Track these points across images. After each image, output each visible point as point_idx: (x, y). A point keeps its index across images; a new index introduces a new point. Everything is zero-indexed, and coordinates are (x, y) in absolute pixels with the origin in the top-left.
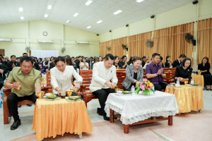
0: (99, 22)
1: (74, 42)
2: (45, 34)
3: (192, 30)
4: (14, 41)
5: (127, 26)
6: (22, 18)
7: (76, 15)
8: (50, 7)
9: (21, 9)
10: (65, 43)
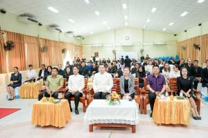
0: (171, 24)
1: (152, 44)
2: (128, 39)
4: (104, 46)
5: (200, 25)
6: (109, 28)
7: (148, 20)
8: (126, 17)
9: (105, 23)
10: (144, 44)
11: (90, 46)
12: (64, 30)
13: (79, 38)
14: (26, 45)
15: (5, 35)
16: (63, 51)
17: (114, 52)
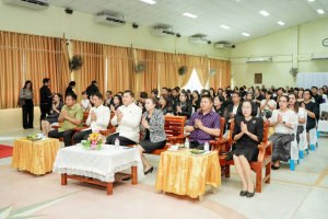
4: (274, 60)
11: (245, 60)
12: (186, 32)
13: (221, 46)
14: (106, 62)
15: (70, 47)
16: (182, 71)
17: (294, 72)
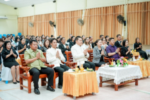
3: (122, 12)
